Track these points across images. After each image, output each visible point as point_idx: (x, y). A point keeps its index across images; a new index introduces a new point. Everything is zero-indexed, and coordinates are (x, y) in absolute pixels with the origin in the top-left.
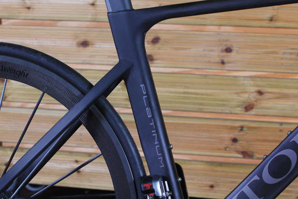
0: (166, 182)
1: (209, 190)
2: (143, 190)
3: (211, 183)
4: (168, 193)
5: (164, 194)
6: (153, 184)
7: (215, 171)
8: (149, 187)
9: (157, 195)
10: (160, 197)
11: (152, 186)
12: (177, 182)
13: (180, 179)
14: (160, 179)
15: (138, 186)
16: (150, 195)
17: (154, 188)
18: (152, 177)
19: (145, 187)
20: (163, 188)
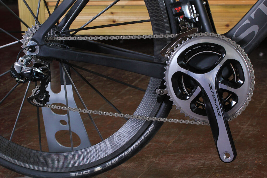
0: (193, 6)
1: (226, 28)
2: (174, 13)
3: (226, 23)
4: (195, 15)
5: (192, 16)
6: (183, 7)
7: (229, 12)
8: (179, 10)
9: (186, 17)
10: (189, 18)
11: (181, 9)
12: (203, 5)
13: (205, 3)
14: (188, 3)
15: (169, 10)
16: (181, 17)
17: (183, 11)
18: (181, 2)
19: (176, 11)
20: (191, 11)
